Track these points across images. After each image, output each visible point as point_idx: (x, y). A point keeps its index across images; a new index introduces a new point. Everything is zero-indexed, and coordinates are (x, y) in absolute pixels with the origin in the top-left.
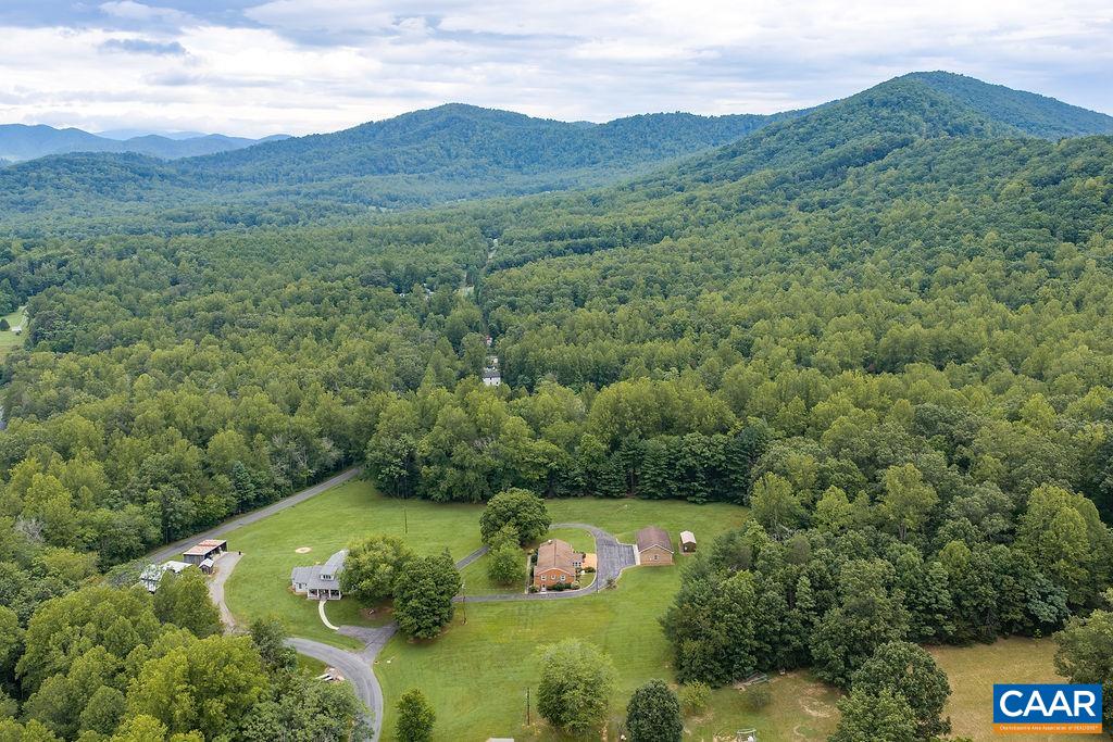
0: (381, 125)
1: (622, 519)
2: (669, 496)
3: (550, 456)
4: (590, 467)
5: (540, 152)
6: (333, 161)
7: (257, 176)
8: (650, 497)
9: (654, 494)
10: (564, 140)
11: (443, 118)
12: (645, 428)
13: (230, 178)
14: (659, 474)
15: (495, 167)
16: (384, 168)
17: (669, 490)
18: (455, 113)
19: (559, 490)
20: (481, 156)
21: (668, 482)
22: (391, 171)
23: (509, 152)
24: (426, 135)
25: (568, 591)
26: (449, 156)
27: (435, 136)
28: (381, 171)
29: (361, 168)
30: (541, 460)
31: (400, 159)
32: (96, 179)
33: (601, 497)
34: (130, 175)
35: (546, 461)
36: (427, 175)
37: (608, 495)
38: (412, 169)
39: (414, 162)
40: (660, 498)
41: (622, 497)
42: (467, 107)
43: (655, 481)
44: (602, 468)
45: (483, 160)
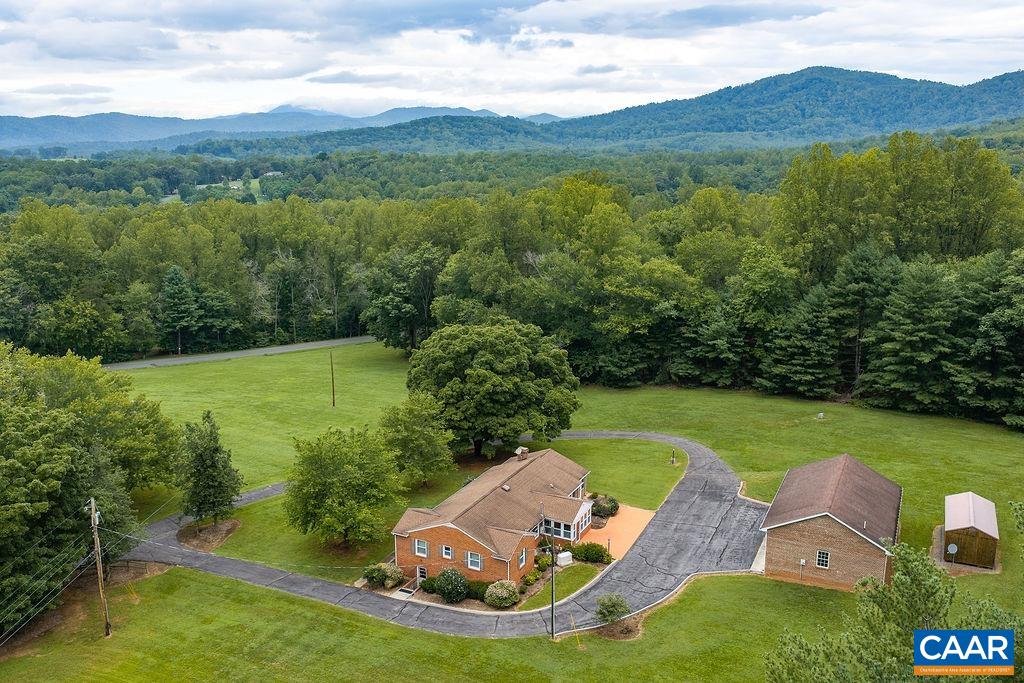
0: (739, 90)
1: (792, 442)
2: (951, 408)
3: (664, 289)
4: (751, 319)
5: (906, 110)
6: (685, 121)
7: (610, 133)
8: (895, 403)
9: (908, 396)
10: (937, 97)
11: (804, 79)
12: (906, 237)
13: (587, 135)
14: (926, 345)
15: (852, 125)
16: (736, 126)
17: (951, 392)
18: (816, 75)
19: (680, 368)
20: (839, 114)
21: (948, 366)
22: (741, 130)
23: (870, 111)
24: (783, 95)
25: (472, 610)
26: (803, 116)
27: (791, 97)
28: (729, 130)
29: (710, 126)
30: (638, 291)
31: (750, 119)
32: (470, 133)
33: (769, 393)
34: (499, 130)
35: (647, 295)
36: (776, 132)
37: (785, 389)
38: (762, 127)
39: (765, 121)
40: (923, 411)
41: (822, 398)
42: (831, 70)
43: (910, 361)
44: (777, 322)
45: (840, 119)
